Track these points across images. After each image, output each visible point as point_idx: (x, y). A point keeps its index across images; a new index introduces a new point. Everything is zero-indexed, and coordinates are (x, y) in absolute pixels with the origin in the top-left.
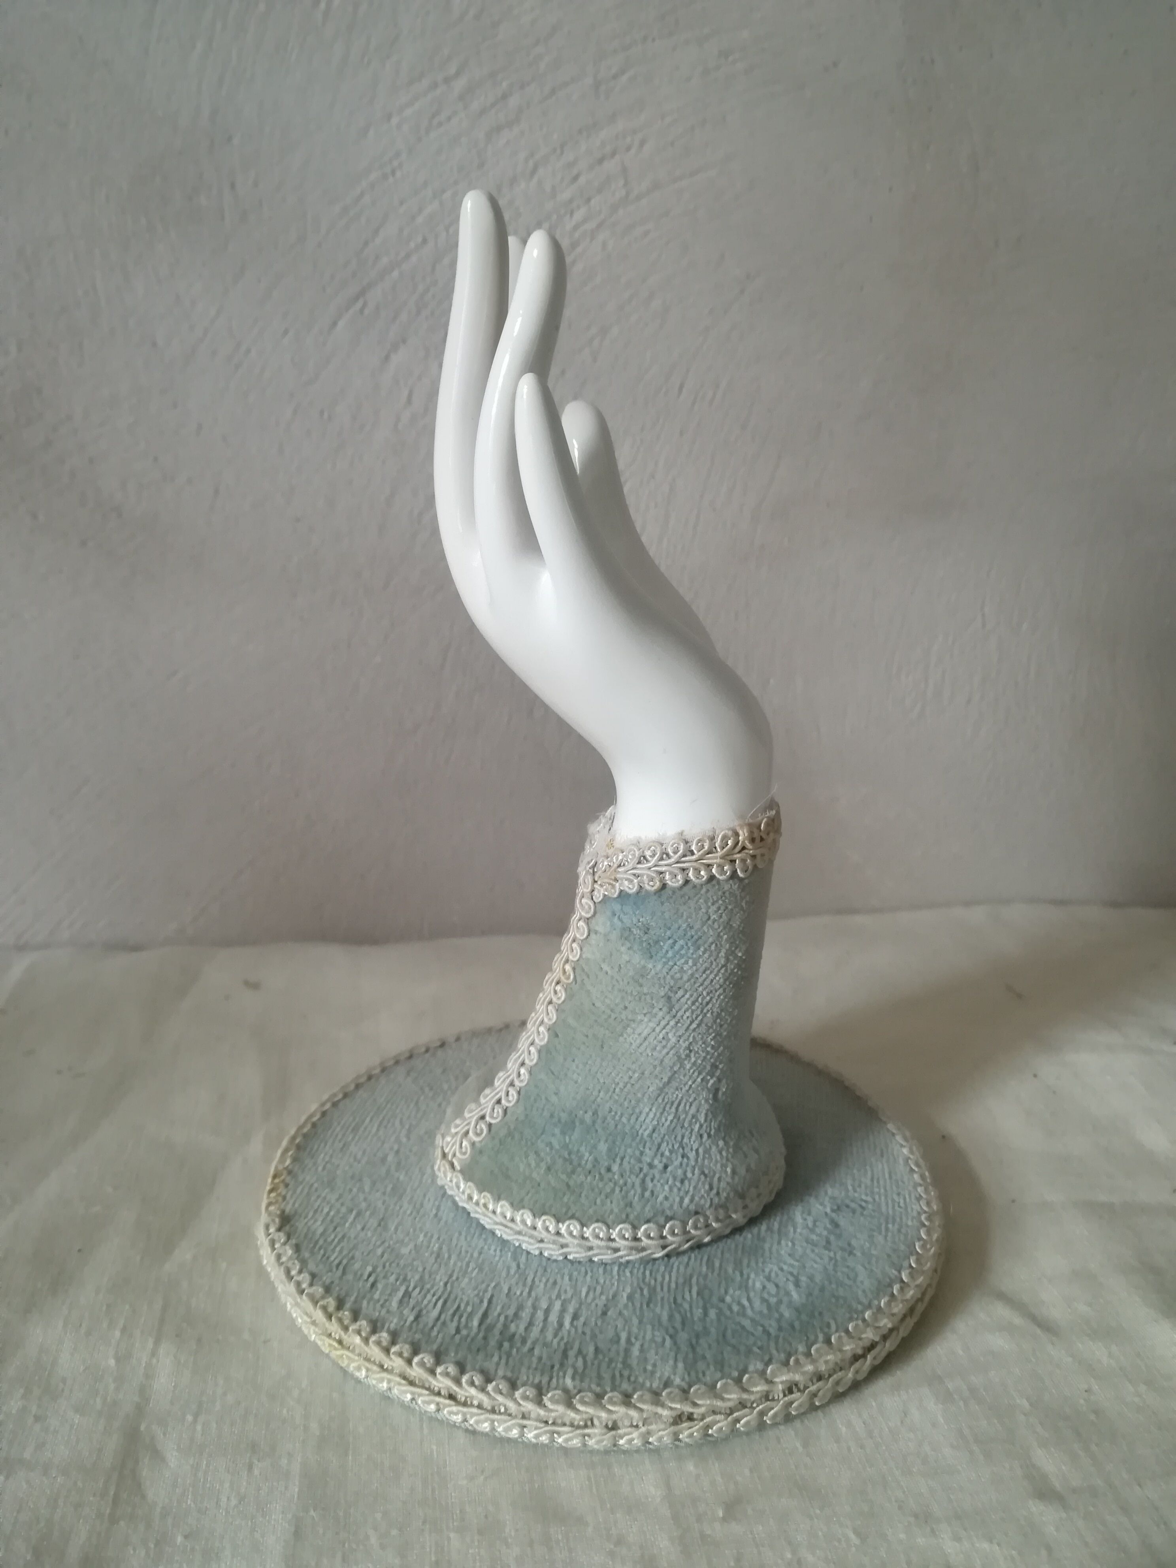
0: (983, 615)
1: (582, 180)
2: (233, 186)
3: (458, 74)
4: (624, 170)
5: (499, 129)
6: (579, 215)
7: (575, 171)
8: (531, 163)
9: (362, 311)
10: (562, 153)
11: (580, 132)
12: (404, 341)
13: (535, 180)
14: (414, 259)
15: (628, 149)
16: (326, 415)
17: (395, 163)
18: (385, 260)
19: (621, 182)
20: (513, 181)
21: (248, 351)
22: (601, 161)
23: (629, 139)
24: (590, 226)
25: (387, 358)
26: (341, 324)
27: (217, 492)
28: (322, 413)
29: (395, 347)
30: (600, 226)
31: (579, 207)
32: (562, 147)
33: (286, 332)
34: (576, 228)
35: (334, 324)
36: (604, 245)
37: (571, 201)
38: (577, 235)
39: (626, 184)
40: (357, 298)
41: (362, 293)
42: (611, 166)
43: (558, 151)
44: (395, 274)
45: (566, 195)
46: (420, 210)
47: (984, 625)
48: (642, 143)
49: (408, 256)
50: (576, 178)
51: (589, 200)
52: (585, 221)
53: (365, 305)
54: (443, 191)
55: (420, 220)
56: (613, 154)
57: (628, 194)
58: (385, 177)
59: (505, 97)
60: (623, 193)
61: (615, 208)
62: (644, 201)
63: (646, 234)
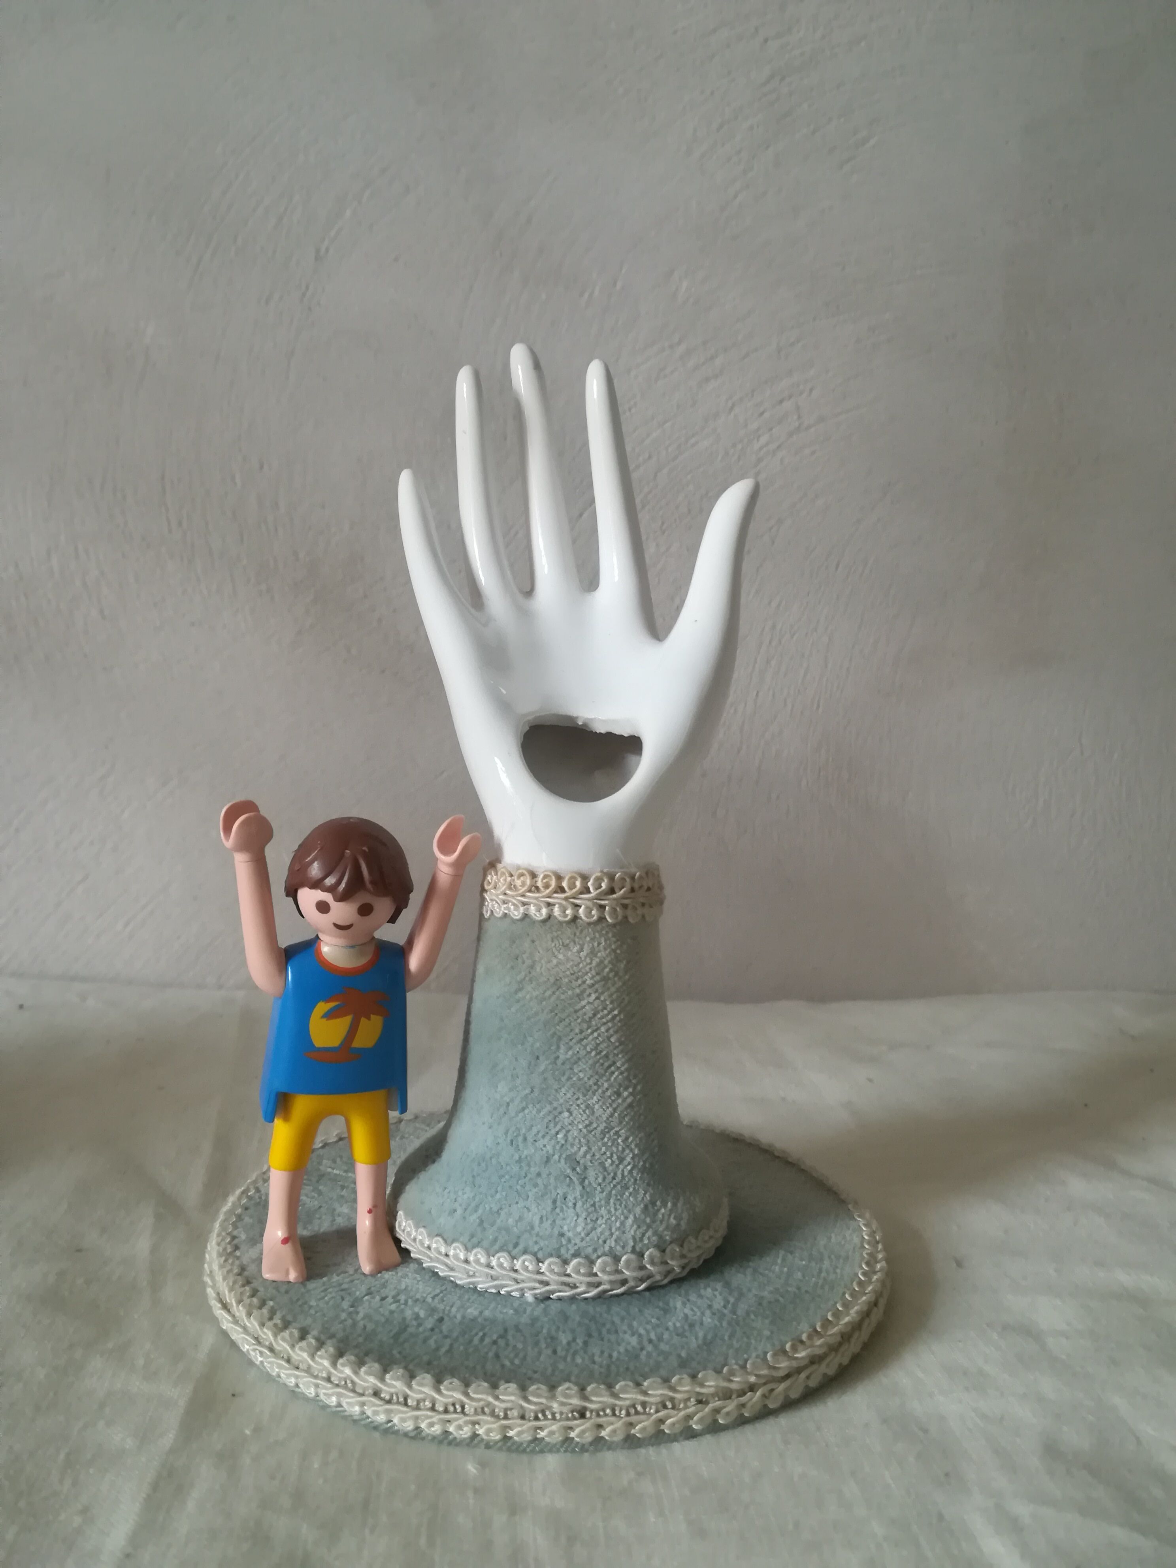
0: (1081, 745)
1: (767, 415)
3: (679, 343)
4: (798, 408)
5: (707, 380)
6: (764, 439)
7: (762, 409)
8: (730, 404)
10: (753, 396)
11: (766, 381)
13: (732, 414)
15: (801, 393)
19: (796, 417)
20: (716, 416)
22: (781, 402)
23: (801, 387)
24: (772, 446)
30: (779, 447)
31: (764, 434)
32: (753, 392)
34: (761, 449)
35: (581, 515)
37: (758, 429)
39: (799, 417)
42: (788, 405)
43: (750, 395)
45: (755, 425)
48: (811, 390)
50: (762, 414)
51: (771, 429)
52: (767, 444)
54: (665, 423)
56: (790, 397)
57: (800, 425)
59: (712, 358)
60: (797, 424)
61: (790, 434)
62: (813, 430)
63: (813, 453)
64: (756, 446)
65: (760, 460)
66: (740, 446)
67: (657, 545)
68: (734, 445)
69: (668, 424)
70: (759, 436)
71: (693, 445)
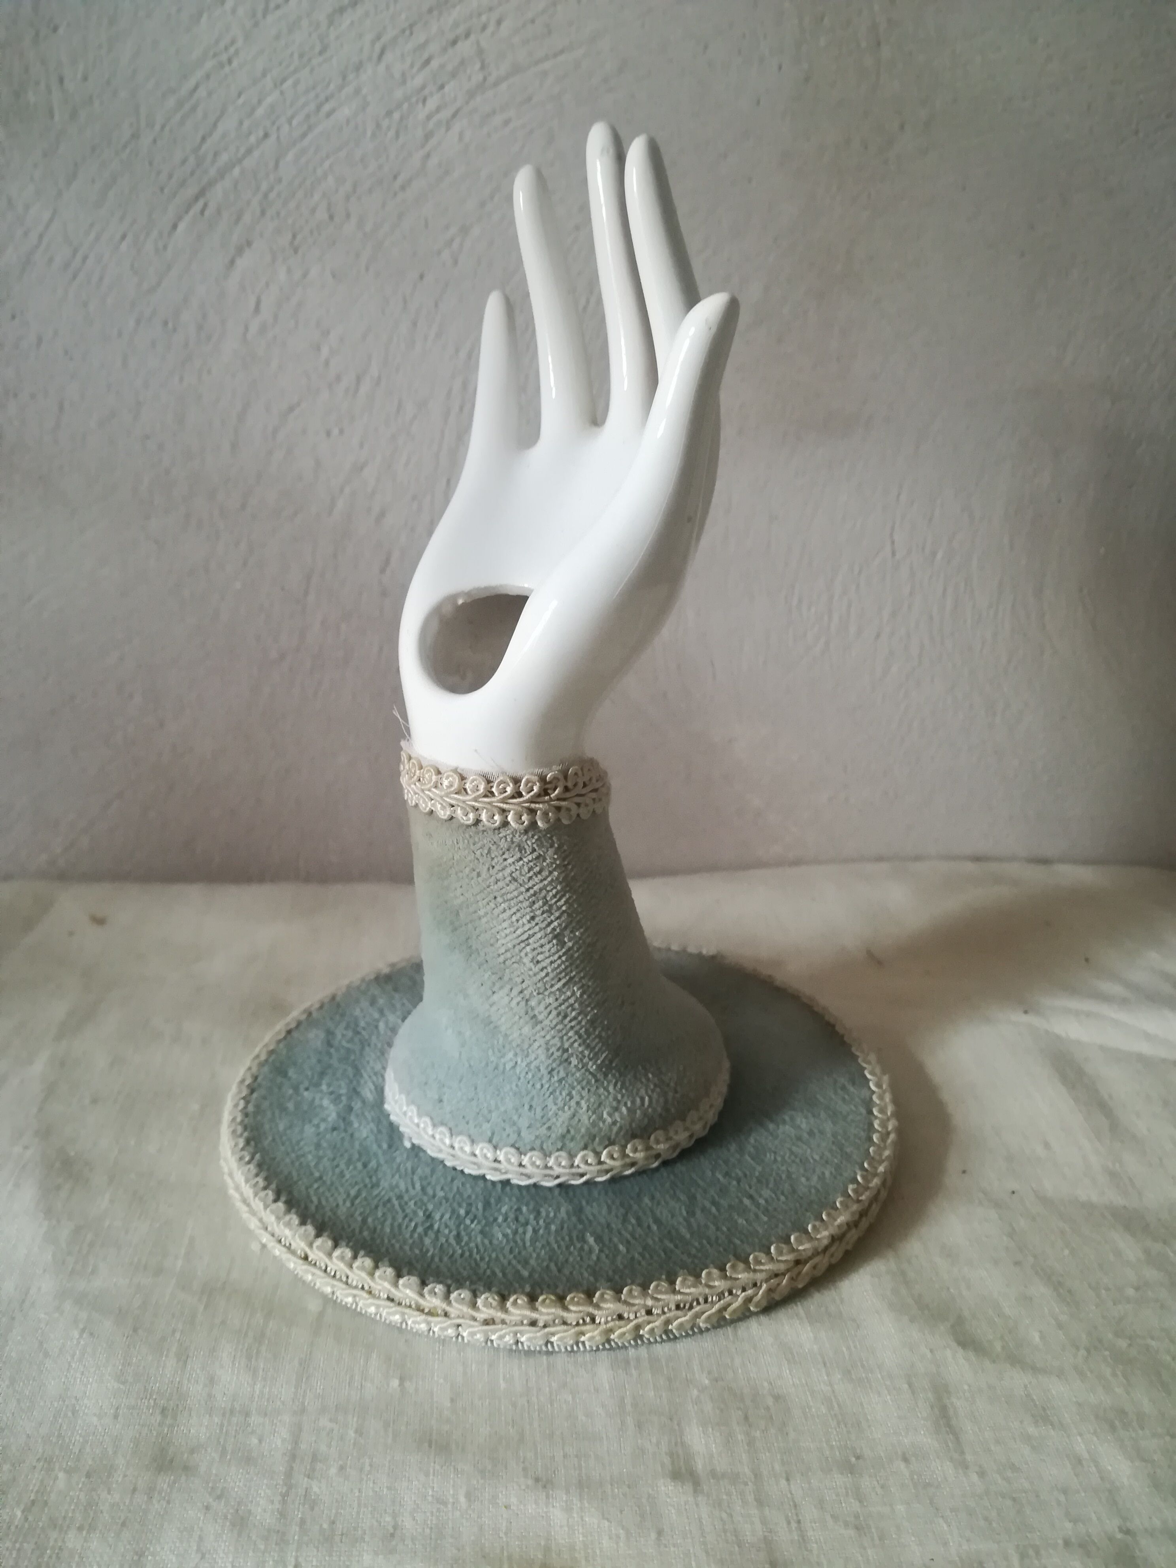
0: (893, 543)
1: (434, 64)
2: (61, 80)
4: (480, 52)
6: (432, 104)
7: (426, 56)
8: (378, 47)
9: (202, 212)
10: (411, 34)
11: (430, 11)
12: (249, 244)
13: (383, 65)
14: (256, 154)
15: (484, 28)
16: (170, 325)
17: (232, 50)
18: (224, 157)
19: (478, 66)
20: (359, 67)
21: (85, 258)
22: (454, 42)
23: (484, 18)
24: (445, 114)
25: (232, 262)
26: (182, 227)
27: (61, 408)
28: (166, 323)
29: (240, 251)
30: (454, 115)
31: (431, 94)
32: (411, 26)
33: (124, 237)
34: (429, 117)
35: (175, 226)
36: (461, 136)
37: (423, 87)
38: (431, 125)
39: (483, 67)
40: (196, 198)
41: (202, 193)
42: (465, 48)
43: (407, 32)
44: (236, 171)
45: (418, 81)
46: (260, 102)
47: (894, 554)
48: (499, 22)
49: (249, 151)
50: (427, 62)
51: (442, 87)
52: (438, 110)
53: (205, 205)
54: (284, 80)
55: (260, 111)
56: (467, 35)
57: (485, 79)
58: (221, 66)
60: (480, 77)
61: (471, 95)
62: (504, 86)
63: (507, 122)
64: (422, 113)
65: (428, 136)
66: (396, 116)
67: (289, 271)
68: (389, 113)
69: (289, 82)
70: (424, 101)
71: (329, 115)
